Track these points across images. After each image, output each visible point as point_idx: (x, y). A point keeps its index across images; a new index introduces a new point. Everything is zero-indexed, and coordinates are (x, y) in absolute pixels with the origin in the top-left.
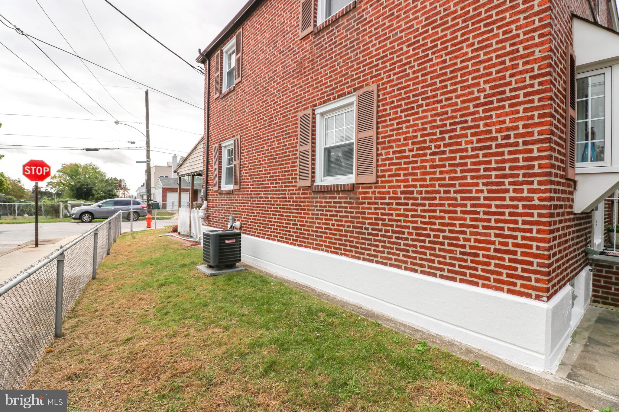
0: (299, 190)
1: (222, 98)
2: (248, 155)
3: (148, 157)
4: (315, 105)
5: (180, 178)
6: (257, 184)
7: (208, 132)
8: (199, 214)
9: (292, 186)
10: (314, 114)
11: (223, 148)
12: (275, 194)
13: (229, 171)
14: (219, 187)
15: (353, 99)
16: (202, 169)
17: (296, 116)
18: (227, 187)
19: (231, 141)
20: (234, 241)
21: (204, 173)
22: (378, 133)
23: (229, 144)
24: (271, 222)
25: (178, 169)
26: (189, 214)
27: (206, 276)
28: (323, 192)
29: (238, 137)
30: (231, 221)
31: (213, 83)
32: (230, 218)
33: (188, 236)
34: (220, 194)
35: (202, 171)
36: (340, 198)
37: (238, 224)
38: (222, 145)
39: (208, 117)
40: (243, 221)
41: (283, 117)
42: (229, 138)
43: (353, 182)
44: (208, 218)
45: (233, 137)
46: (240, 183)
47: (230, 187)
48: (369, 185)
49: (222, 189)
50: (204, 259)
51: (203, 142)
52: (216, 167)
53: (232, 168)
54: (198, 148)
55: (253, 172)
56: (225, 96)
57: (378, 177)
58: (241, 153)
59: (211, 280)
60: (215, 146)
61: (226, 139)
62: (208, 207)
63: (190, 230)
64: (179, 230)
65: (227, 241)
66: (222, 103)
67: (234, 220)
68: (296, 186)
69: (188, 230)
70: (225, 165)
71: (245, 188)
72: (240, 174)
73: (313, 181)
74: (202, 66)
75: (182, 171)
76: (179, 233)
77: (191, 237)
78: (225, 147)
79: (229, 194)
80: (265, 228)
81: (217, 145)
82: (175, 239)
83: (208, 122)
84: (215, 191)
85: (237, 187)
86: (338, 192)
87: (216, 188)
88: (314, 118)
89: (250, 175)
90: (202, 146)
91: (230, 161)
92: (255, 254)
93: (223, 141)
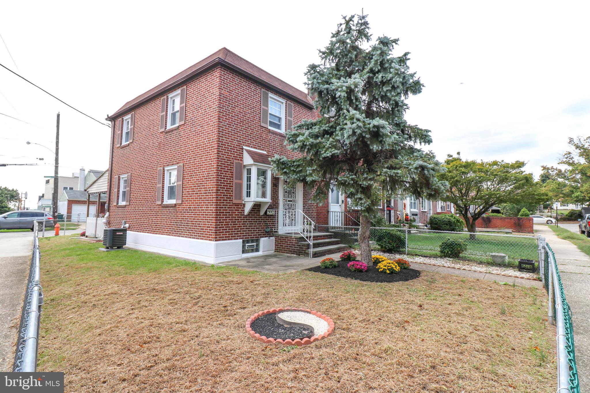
0: (157, 206)
1: (121, 148)
2: (134, 185)
3: (56, 172)
4: (164, 166)
5: (89, 195)
6: (138, 202)
7: (112, 167)
8: (102, 221)
9: (154, 204)
10: (164, 170)
11: (121, 179)
12: (147, 208)
13: (124, 193)
14: (118, 203)
15: (176, 167)
16: (106, 190)
17: (157, 169)
18: (122, 203)
19: (126, 176)
20: (122, 233)
21: (108, 193)
22: (183, 183)
23: (124, 177)
24: (144, 223)
25: (88, 188)
26: (95, 221)
27: (104, 251)
28: (166, 207)
29: (130, 174)
30: (123, 224)
31: (116, 137)
32: (123, 222)
33: (94, 238)
34: (118, 207)
35: (106, 191)
36: (171, 210)
37: (127, 225)
38: (121, 177)
39: (112, 158)
40: (130, 223)
41: (152, 168)
42: (125, 173)
43: (175, 203)
44: (109, 223)
45: (127, 173)
46: (130, 201)
47: (124, 203)
48: (180, 205)
49: (119, 204)
50: (103, 244)
51: (108, 172)
52: (116, 190)
53: (125, 191)
54: (105, 175)
55: (137, 195)
56: (123, 147)
57: (182, 201)
58: (131, 184)
59: (106, 253)
60: (116, 177)
61: (123, 174)
62: (109, 216)
63: (96, 232)
64: (86, 234)
65: (117, 233)
66: (121, 151)
67: (125, 223)
68: (155, 204)
69: (94, 233)
70: (122, 189)
71: (132, 204)
72: (130, 196)
73: (162, 202)
74: (110, 122)
75: (92, 190)
76: (87, 237)
77: (97, 238)
78: (122, 178)
79: (123, 207)
80: (142, 226)
81: (117, 176)
82: (83, 240)
83: (112, 161)
84: (114, 206)
85: (128, 204)
86: (171, 207)
87: (115, 204)
88: (164, 172)
89: (135, 197)
90: (107, 175)
91: (125, 187)
92: (136, 242)
93: (121, 174)
